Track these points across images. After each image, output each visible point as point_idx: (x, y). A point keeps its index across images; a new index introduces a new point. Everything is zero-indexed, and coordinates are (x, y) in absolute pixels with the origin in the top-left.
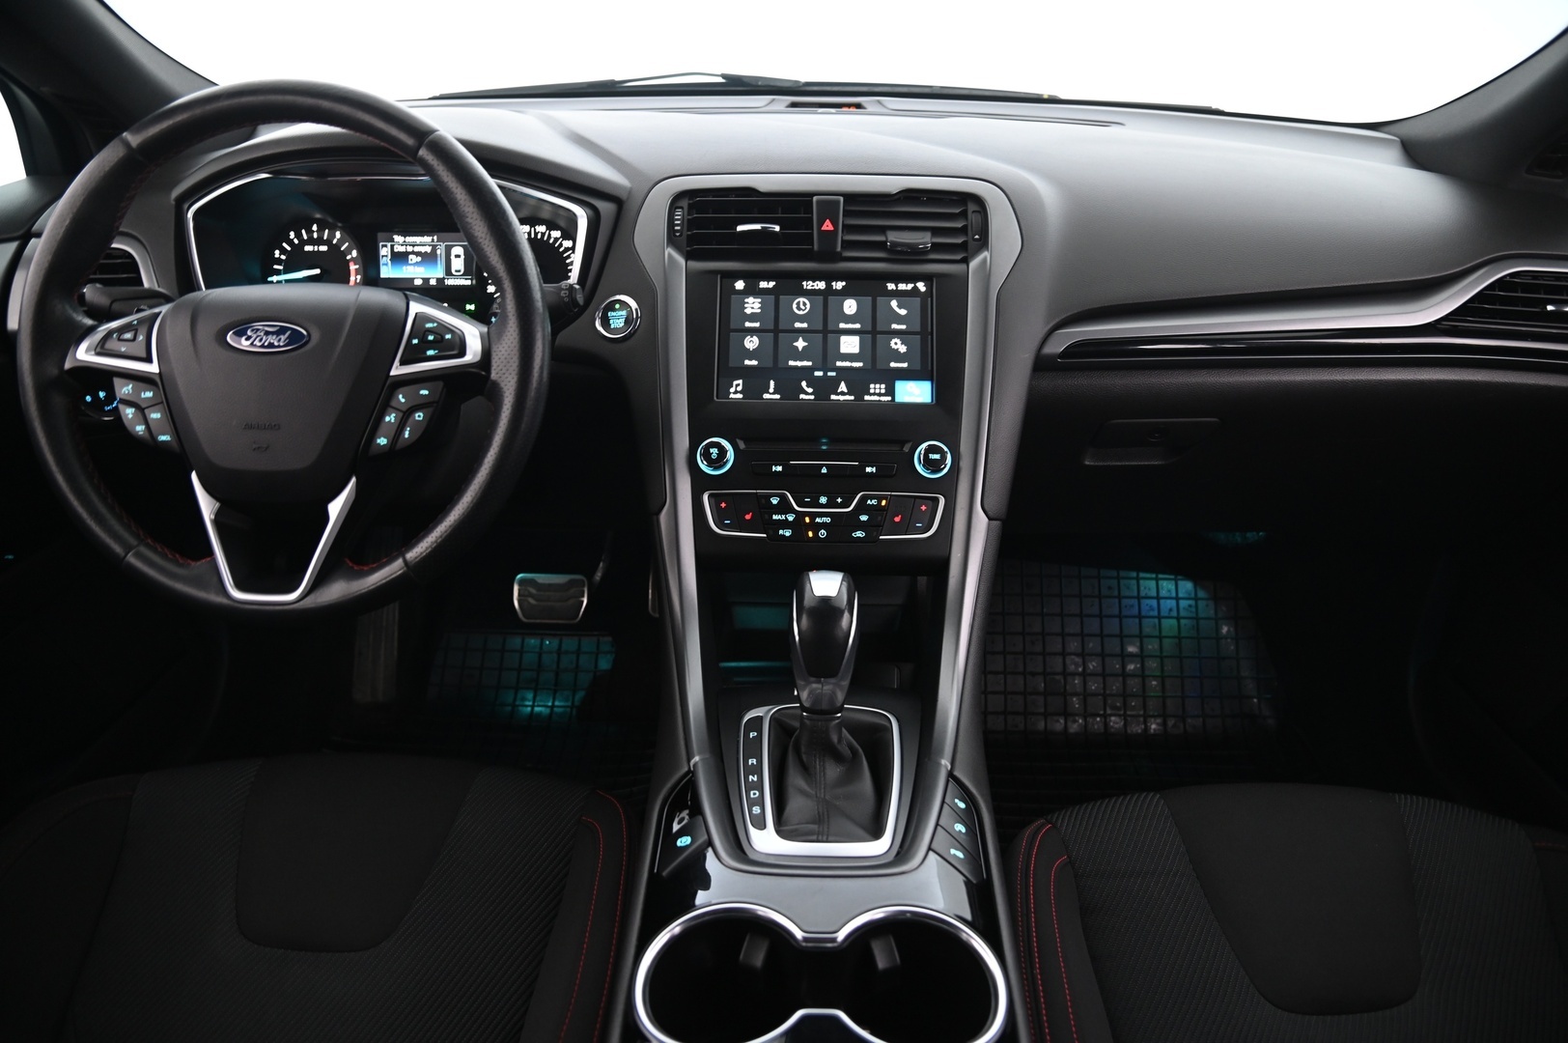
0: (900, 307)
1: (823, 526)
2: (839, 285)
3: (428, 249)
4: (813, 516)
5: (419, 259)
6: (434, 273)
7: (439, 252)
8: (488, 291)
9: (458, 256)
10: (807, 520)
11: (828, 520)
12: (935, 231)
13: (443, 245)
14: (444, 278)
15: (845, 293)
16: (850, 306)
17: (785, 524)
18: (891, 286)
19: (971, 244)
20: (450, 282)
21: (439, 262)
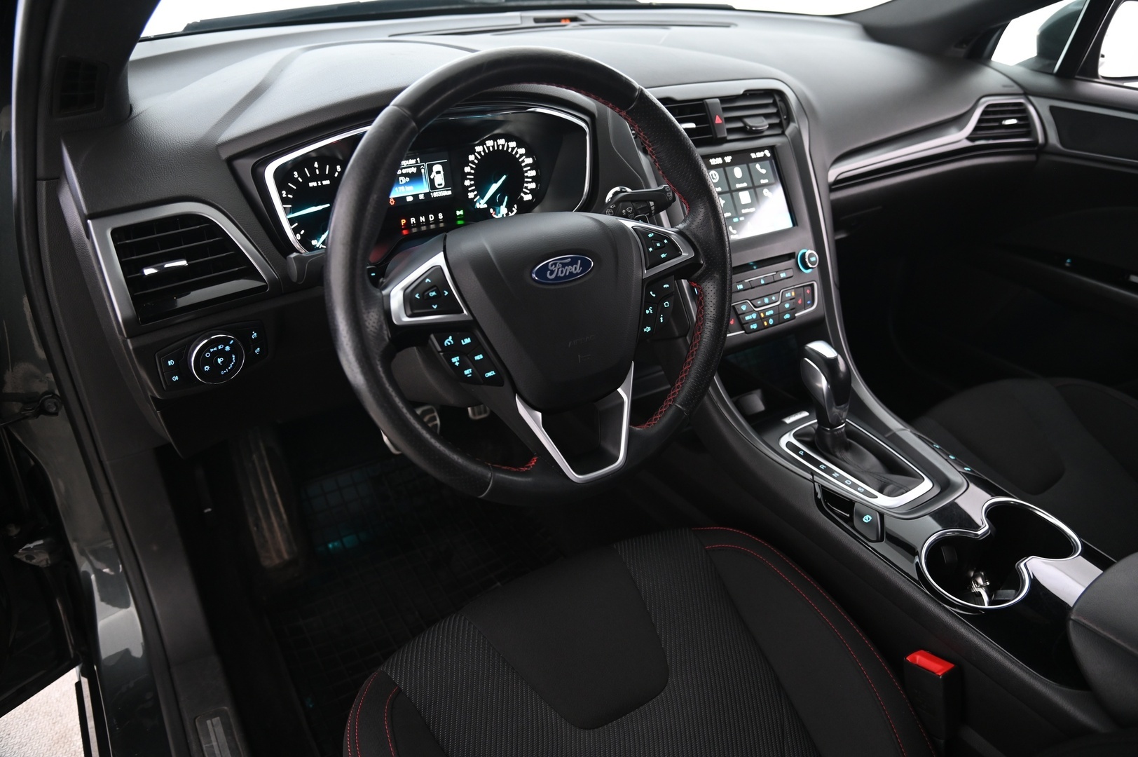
0: (761, 168)
1: (770, 316)
2: (728, 159)
3: (414, 170)
4: (764, 311)
5: (408, 179)
6: (422, 189)
7: (423, 170)
8: (470, 197)
9: (438, 172)
10: (762, 315)
11: (771, 312)
12: (766, 116)
13: (426, 165)
14: (430, 192)
15: (733, 164)
16: (738, 172)
17: (753, 321)
18: (753, 156)
19: (784, 122)
20: (435, 195)
21: (424, 179)
